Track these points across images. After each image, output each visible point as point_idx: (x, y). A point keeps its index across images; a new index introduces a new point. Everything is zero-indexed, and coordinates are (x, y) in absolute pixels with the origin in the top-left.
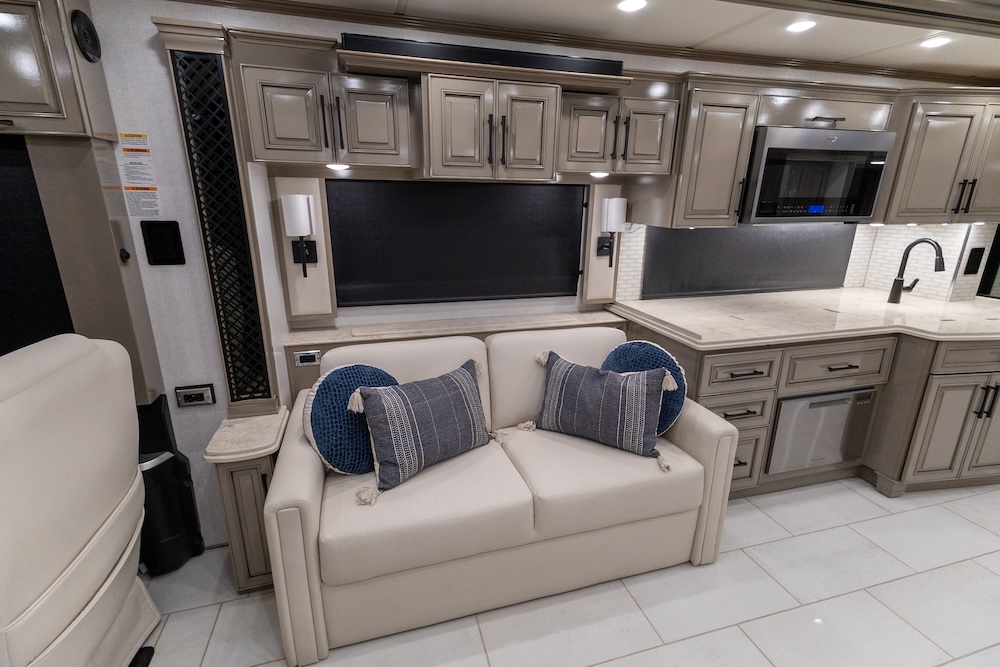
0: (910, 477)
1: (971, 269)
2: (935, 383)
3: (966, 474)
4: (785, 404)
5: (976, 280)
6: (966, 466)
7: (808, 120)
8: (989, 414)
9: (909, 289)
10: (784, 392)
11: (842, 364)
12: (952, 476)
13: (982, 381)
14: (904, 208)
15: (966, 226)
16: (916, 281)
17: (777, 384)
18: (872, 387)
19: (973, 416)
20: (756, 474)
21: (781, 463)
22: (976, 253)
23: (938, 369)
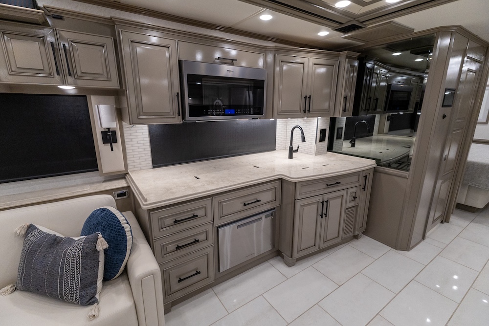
0: (296, 255)
1: (322, 139)
2: (299, 204)
3: (323, 246)
4: (220, 230)
5: (325, 144)
6: (322, 241)
7: (216, 59)
8: (326, 215)
9: (296, 151)
10: (218, 223)
11: (252, 200)
12: (316, 249)
13: (320, 199)
14: (280, 110)
15: (316, 118)
16: (298, 147)
17: (213, 219)
18: (274, 209)
19: (319, 217)
20: (212, 274)
21: (226, 265)
22: (323, 132)
23: (298, 197)
